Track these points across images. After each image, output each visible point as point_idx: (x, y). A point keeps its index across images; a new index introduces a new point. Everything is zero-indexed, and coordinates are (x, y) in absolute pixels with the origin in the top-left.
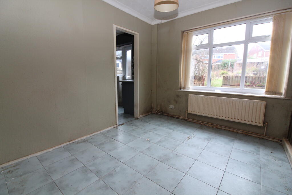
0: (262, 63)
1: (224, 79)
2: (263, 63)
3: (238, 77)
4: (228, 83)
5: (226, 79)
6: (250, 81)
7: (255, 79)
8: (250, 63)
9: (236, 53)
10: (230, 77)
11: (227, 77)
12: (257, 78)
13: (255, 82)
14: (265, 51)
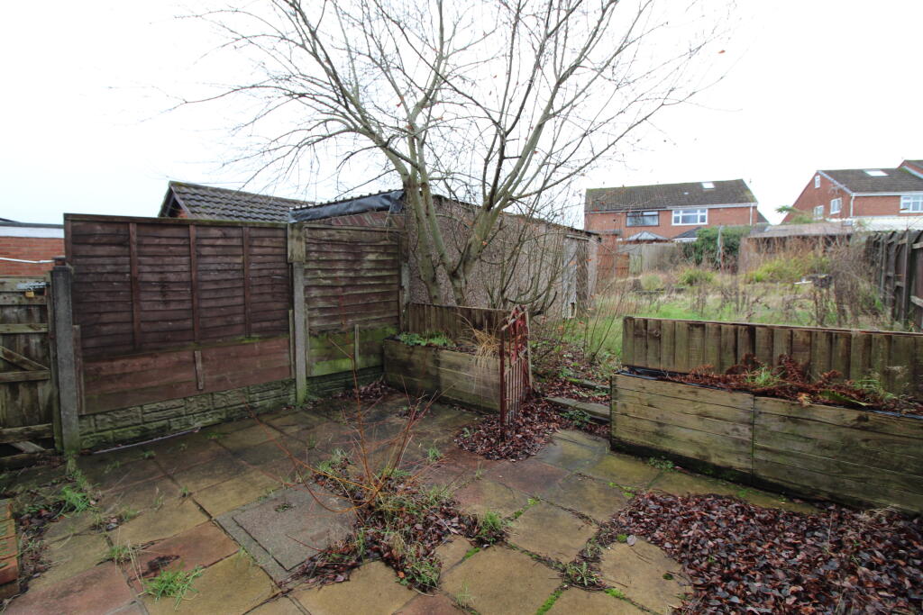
0: (845, 239)
1: (631, 332)
2: (849, 237)
3: (702, 326)
4: (651, 356)
5: (640, 336)
6: (777, 354)
7: (810, 346)
8: (798, 237)
9: (752, 204)
10: (659, 323)
11: (646, 321)
12: (822, 343)
13: (808, 366)
14: (854, 195)
